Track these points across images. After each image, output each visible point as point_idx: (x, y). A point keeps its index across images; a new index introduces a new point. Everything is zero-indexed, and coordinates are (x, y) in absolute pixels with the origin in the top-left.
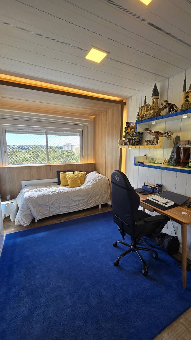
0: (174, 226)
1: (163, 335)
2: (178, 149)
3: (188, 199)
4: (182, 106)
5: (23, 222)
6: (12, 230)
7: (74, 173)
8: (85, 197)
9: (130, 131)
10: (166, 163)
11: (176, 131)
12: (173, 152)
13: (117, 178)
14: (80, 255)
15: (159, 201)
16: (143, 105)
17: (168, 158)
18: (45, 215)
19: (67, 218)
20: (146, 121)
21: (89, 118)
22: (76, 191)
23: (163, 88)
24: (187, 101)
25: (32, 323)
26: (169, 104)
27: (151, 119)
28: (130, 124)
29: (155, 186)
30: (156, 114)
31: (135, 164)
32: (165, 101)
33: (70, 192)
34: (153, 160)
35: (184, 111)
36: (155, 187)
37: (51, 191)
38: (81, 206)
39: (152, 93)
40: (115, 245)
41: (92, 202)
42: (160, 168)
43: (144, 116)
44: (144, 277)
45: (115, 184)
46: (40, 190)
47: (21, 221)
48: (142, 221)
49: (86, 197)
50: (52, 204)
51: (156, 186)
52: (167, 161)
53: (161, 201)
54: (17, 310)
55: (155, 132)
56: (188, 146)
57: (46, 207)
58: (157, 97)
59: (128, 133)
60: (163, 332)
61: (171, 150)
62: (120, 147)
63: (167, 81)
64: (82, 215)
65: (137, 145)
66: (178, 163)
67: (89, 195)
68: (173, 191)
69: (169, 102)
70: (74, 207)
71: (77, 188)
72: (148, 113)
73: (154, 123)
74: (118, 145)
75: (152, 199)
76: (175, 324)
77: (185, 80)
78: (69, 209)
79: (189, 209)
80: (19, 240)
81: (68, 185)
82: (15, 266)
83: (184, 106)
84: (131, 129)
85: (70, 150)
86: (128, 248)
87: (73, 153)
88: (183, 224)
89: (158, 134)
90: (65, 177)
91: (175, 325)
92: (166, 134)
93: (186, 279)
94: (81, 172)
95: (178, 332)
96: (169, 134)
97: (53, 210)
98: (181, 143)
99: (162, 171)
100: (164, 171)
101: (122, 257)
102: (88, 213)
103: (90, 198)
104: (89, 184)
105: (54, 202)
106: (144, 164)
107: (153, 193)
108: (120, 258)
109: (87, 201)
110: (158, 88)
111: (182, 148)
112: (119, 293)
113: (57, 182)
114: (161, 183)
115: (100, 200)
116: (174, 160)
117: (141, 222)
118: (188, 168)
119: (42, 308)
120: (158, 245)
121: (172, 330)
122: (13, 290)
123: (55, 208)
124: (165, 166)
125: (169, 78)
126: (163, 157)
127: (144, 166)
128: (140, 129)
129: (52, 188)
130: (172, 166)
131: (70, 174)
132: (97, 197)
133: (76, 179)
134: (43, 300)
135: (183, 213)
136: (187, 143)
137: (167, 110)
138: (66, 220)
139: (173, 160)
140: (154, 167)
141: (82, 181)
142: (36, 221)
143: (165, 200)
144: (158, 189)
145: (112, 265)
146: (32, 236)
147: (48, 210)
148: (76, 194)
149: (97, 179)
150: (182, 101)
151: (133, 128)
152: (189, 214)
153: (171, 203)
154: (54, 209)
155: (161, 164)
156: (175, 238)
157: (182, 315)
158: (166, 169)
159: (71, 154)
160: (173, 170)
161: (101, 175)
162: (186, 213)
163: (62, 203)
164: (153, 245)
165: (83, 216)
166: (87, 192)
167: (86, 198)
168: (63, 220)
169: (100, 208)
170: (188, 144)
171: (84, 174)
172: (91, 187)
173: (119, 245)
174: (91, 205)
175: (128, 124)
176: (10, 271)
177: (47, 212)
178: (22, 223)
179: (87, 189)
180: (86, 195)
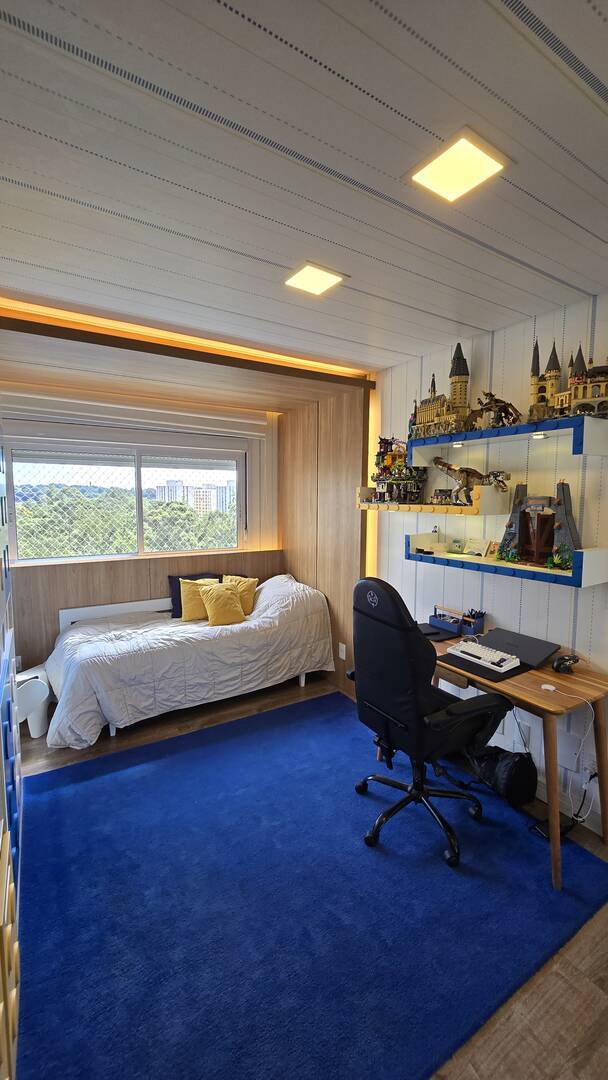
0: (521, 725)
1: (513, 1007)
2: (525, 518)
3: (554, 650)
4: (531, 411)
5: (73, 738)
6: (38, 766)
7: (221, 582)
8: (260, 653)
9: (393, 463)
10: (492, 553)
11: (517, 470)
12: (510, 526)
13: (373, 599)
14: (265, 823)
15: (480, 658)
16: (427, 396)
17: (500, 540)
18: (141, 712)
19: (206, 719)
20: (437, 440)
21: (263, 417)
22: (234, 635)
23: (476, 355)
24: (543, 399)
25: (156, 1017)
26: (497, 401)
27: (451, 437)
28: (391, 444)
29: (464, 616)
30: (465, 424)
31: (409, 557)
32: (487, 395)
33: (215, 638)
34: (457, 545)
35: (535, 423)
36: (466, 618)
37: (159, 637)
38: (250, 682)
39: (451, 365)
40: (362, 789)
41: (280, 667)
42: (478, 567)
43: (432, 428)
44: (451, 869)
45: (367, 615)
46: (122, 637)
47: (69, 733)
48: (444, 712)
49: (264, 654)
50: (163, 677)
51: (468, 616)
52: (497, 548)
53: (487, 656)
54: (108, 988)
55: (462, 471)
56: (548, 511)
57: (146, 688)
58: (464, 378)
59: (386, 470)
60: (511, 1000)
61: (506, 518)
62: (364, 506)
63: (487, 339)
64: (252, 709)
65: (412, 502)
66: (524, 555)
67: (271, 646)
68: (514, 629)
69: (496, 397)
70: (227, 683)
71: (236, 627)
72: (444, 418)
73: (457, 445)
74: (358, 500)
75: (462, 652)
76: (539, 978)
77: (536, 349)
78: (211, 693)
79: (557, 674)
80: (68, 791)
81: (206, 619)
82: (72, 869)
83: (535, 412)
84: (394, 459)
85: (180, 500)
86: (400, 795)
87: (188, 512)
88: (548, 714)
89: (469, 475)
90: (196, 594)
91: (540, 981)
92: (492, 478)
93: (559, 863)
94: (243, 579)
95: (547, 996)
96: (500, 478)
97: (165, 696)
98: (530, 502)
99: (483, 575)
100: (489, 576)
101: (387, 820)
102: (268, 700)
103: (272, 656)
104: (269, 613)
105: (168, 671)
106: (434, 556)
107: (461, 636)
108: (380, 823)
109: (266, 665)
110: (466, 354)
111: (532, 514)
112: (390, 916)
113: (170, 611)
114: (481, 606)
115: (302, 661)
116: (515, 547)
117: (441, 716)
118: (551, 568)
119: (179, 976)
120: (481, 781)
121: (533, 993)
122: (85, 937)
123: (173, 691)
124: (492, 561)
125: (493, 332)
126: (484, 537)
127: (435, 561)
128: (419, 460)
129: (160, 628)
130: (508, 561)
131: (208, 585)
132: (296, 653)
133: (229, 598)
134: (178, 954)
135: (544, 687)
136: (545, 502)
137: (489, 415)
138: (205, 727)
139: (512, 544)
140: (463, 565)
141: (249, 604)
142: (113, 733)
143: (497, 655)
144: (474, 625)
145: (360, 844)
146: (107, 777)
147: (149, 696)
148: (234, 646)
149: (293, 599)
150: (532, 400)
151: (400, 456)
152: (559, 688)
153: (513, 662)
154: (167, 692)
155: (479, 555)
156: (525, 760)
157: (554, 954)
158: (496, 570)
159: (183, 515)
160: (514, 573)
161: (302, 585)
162: (551, 688)
163: (191, 672)
164: (466, 783)
165: (255, 712)
166: (266, 639)
167: (264, 656)
168: (196, 725)
169: (303, 684)
170: (550, 506)
171: (254, 582)
172: (276, 622)
173: (373, 787)
174: (279, 677)
175: (385, 444)
176: (61, 884)
177: (147, 703)
178: (70, 740)
179: (265, 630)
180: (264, 645)
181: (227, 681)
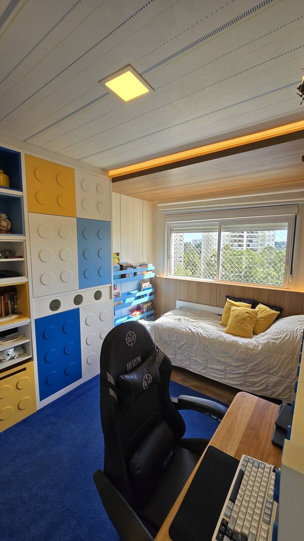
8: (240, 364)
38: (231, 378)
41: (256, 383)
49: (242, 365)
50: (180, 348)
67: (251, 362)
103: (252, 370)
105: (183, 345)
109: (245, 375)
123: (184, 358)
131: (242, 307)
132: (274, 379)
138: (192, 388)
141: (261, 327)
147: (173, 354)
149: (286, 336)
154: (181, 357)
163: (195, 354)
166: (247, 355)
167: (244, 367)
171: (274, 314)
172: (260, 347)
177: (171, 357)
179: (248, 349)
180: (243, 360)
181: (216, 369)
